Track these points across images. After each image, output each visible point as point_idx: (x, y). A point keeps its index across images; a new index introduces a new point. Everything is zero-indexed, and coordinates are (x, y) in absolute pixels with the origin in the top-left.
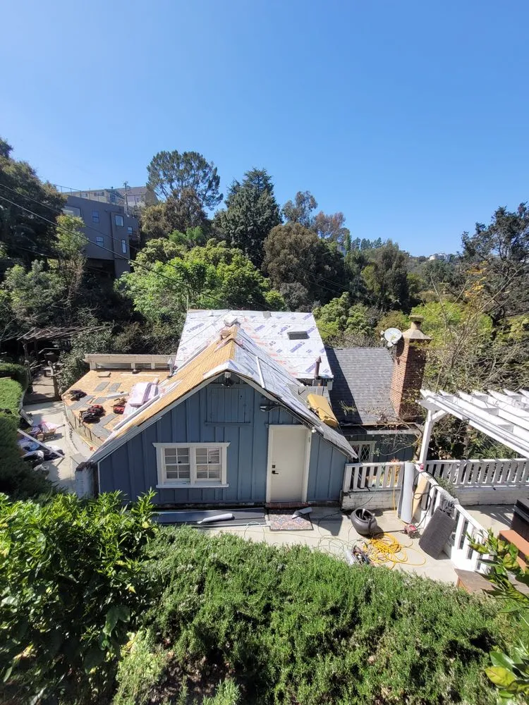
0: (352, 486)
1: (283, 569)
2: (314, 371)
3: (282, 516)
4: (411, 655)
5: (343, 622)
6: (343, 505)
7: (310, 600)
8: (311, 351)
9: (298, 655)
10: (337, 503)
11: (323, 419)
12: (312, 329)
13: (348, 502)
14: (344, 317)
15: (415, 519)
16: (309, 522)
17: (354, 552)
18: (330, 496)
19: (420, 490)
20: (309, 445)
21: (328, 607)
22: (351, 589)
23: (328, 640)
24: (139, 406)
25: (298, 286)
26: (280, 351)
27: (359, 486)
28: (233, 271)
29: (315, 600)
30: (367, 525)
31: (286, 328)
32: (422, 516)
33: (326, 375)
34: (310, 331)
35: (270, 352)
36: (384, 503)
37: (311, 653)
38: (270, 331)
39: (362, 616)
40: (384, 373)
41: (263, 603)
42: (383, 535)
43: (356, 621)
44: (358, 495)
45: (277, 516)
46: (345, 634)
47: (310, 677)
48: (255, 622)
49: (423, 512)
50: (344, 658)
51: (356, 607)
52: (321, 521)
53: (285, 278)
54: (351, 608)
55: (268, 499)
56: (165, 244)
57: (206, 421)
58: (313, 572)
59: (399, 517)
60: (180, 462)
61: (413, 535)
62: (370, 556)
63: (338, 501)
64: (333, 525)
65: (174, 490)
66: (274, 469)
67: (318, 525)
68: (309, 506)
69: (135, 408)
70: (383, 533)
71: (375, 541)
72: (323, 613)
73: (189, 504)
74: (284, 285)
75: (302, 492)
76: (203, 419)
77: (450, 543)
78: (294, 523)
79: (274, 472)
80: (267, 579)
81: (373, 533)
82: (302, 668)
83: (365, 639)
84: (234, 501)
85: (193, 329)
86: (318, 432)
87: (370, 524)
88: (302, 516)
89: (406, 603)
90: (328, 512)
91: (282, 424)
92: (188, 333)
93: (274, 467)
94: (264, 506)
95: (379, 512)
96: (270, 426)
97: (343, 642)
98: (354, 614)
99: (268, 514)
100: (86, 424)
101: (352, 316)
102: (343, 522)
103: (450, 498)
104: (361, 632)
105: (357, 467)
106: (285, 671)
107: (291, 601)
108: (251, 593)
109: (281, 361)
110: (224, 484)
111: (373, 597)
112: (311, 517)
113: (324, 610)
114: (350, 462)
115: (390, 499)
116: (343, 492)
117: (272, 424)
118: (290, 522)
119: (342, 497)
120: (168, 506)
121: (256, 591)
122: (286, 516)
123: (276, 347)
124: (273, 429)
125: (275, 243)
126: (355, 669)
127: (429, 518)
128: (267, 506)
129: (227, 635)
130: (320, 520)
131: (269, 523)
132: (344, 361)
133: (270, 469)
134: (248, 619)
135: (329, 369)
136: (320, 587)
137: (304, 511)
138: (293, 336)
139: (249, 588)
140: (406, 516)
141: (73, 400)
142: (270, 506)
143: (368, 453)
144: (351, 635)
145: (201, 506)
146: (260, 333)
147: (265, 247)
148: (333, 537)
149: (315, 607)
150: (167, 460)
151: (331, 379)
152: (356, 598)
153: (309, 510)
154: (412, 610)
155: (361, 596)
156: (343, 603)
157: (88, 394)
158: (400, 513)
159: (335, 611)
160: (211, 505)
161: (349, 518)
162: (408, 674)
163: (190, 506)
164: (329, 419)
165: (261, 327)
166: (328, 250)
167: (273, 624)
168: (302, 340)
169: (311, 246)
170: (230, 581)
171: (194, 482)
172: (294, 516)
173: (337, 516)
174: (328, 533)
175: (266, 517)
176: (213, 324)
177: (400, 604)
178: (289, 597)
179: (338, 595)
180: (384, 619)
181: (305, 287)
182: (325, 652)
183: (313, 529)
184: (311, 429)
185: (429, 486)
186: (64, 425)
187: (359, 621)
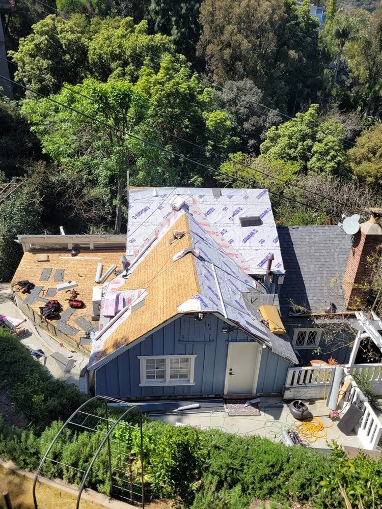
0: (292, 383)
1: (248, 449)
2: (266, 266)
3: (237, 405)
4: (302, 480)
5: (276, 470)
6: (285, 396)
7: (261, 462)
8: (264, 241)
9: (256, 481)
10: (280, 394)
11: (272, 330)
12: (266, 212)
13: (288, 395)
14: (309, 142)
15: (339, 407)
16: (258, 410)
17: (289, 433)
18: (274, 390)
19: (344, 388)
20: (260, 355)
21: (270, 465)
22: (281, 458)
23: (269, 476)
24: (112, 317)
25: (248, 86)
26: (231, 241)
27: (298, 382)
28: (162, 84)
29: (264, 462)
30: (301, 413)
31: (237, 212)
32: (344, 405)
33: (278, 271)
34: (263, 215)
35: (221, 242)
36: (317, 395)
37: (261, 480)
38: (220, 216)
39: (284, 468)
40: (340, 256)
41: (240, 463)
42: (313, 419)
43: (281, 469)
44: (296, 390)
45: (233, 405)
46: (277, 474)
47: (261, 488)
48: (237, 470)
49: (345, 403)
50: (275, 482)
51: (282, 465)
52: (266, 409)
53: (231, 71)
54: (280, 465)
55: (226, 393)
56: (59, 27)
57: (179, 340)
58: (263, 450)
59: (327, 405)
60: (157, 368)
61: (334, 419)
62: (299, 435)
63: (281, 393)
64: (275, 411)
65: (152, 387)
66: (231, 372)
67: (264, 411)
68: (258, 397)
69: (109, 319)
70: (313, 417)
71: (305, 423)
72: (267, 467)
73: (164, 396)
74: (228, 83)
75: (252, 386)
76: (177, 338)
77: (358, 425)
78: (247, 410)
79: (231, 374)
80: (241, 453)
81: (305, 418)
82: (258, 485)
83: (285, 476)
84: (200, 394)
85: (139, 214)
86: (268, 347)
87: (303, 412)
88: (253, 405)
89: (305, 463)
90: (272, 401)
91: (240, 341)
92: (134, 220)
93: (231, 370)
94: (222, 398)
95: (312, 401)
96: (230, 343)
97: (275, 477)
98: (281, 467)
99: (226, 404)
100: (49, 321)
101: (320, 141)
102: (284, 409)
103: (362, 397)
104: (283, 473)
105: (297, 370)
106: (251, 486)
107: (252, 462)
108: (233, 459)
109: (233, 255)
110: (192, 382)
111: (291, 460)
112: (259, 405)
113: (268, 465)
114: (292, 367)
115: (322, 391)
116: (285, 387)
117: (232, 341)
118: (243, 410)
119: (284, 391)
120: (148, 398)
121: (236, 458)
122: (240, 405)
123: (227, 237)
124: (232, 345)
125: (217, 13)
126: (279, 486)
127: (348, 408)
128: (224, 397)
129: (225, 475)
130: (266, 407)
131: (227, 411)
132: (299, 243)
133: (228, 371)
134: (233, 469)
135: (282, 263)
136: (266, 456)
137: (253, 401)
138: (246, 222)
139: (233, 457)
140: (332, 405)
141: (24, 292)
142: (227, 397)
143: (314, 338)
144: (279, 475)
145: (173, 397)
146: (211, 219)
147: (202, 19)
148: (275, 421)
149: (264, 464)
150: (147, 367)
151: (283, 275)
152: (282, 461)
153: (258, 400)
154: (307, 466)
155: (285, 460)
156: (276, 463)
157: (36, 285)
158: (328, 402)
159: (272, 466)
160: (181, 397)
161: (288, 406)
162: (299, 487)
163: (165, 398)
164: (277, 330)
165: (211, 211)
166: (297, 17)
167: (245, 471)
168: (254, 227)
169: (271, 18)
170: (222, 454)
171: (169, 382)
172: (246, 405)
173: (279, 405)
174: (272, 418)
175: (225, 406)
176: (159, 208)
177: (302, 463)
178: (252, 461)
179: (274, 460)
180: (294, 469)
181: (259, 88)
182: (267, 480)
183: (260, 415)
184: (262, 345)
185: (351, 386)
186: (26, 320)
187: (283, 470)
